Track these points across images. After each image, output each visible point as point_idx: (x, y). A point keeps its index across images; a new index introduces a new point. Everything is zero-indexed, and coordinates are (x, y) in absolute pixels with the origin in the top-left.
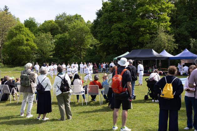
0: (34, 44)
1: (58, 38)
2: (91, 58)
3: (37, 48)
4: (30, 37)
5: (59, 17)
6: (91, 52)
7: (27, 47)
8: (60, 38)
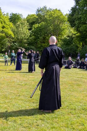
0: (10, 32)
1: (36, 27)
2: (67, 48)
3: (13, 36)
4: (6, 24)
5: (40, 11)
6: (67, 41)
7: (2, 34)
8: (37, 28)
